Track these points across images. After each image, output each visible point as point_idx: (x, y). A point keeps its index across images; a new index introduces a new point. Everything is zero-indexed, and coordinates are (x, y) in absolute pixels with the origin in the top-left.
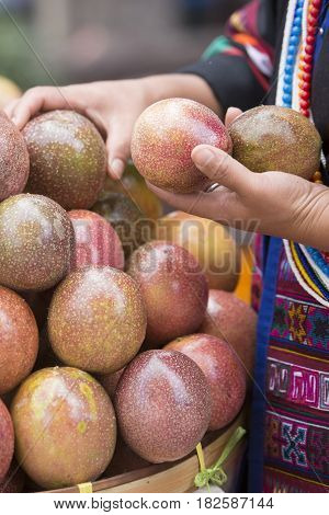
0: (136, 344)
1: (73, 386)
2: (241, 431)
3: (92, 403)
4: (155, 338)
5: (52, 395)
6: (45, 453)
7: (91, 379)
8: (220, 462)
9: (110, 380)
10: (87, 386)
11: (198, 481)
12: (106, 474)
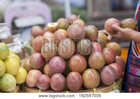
0: (104, 65)
1: (93, 72)
2: (121, 80)
3: (96, 75)
4: (107, 64)
5: (89, 73)
6: (88, 83)
7: (95, 71)
8: (118, 85)
9: (99, 71)
10: (95, 72)
11: (114, 88)
12: (98, 87)
